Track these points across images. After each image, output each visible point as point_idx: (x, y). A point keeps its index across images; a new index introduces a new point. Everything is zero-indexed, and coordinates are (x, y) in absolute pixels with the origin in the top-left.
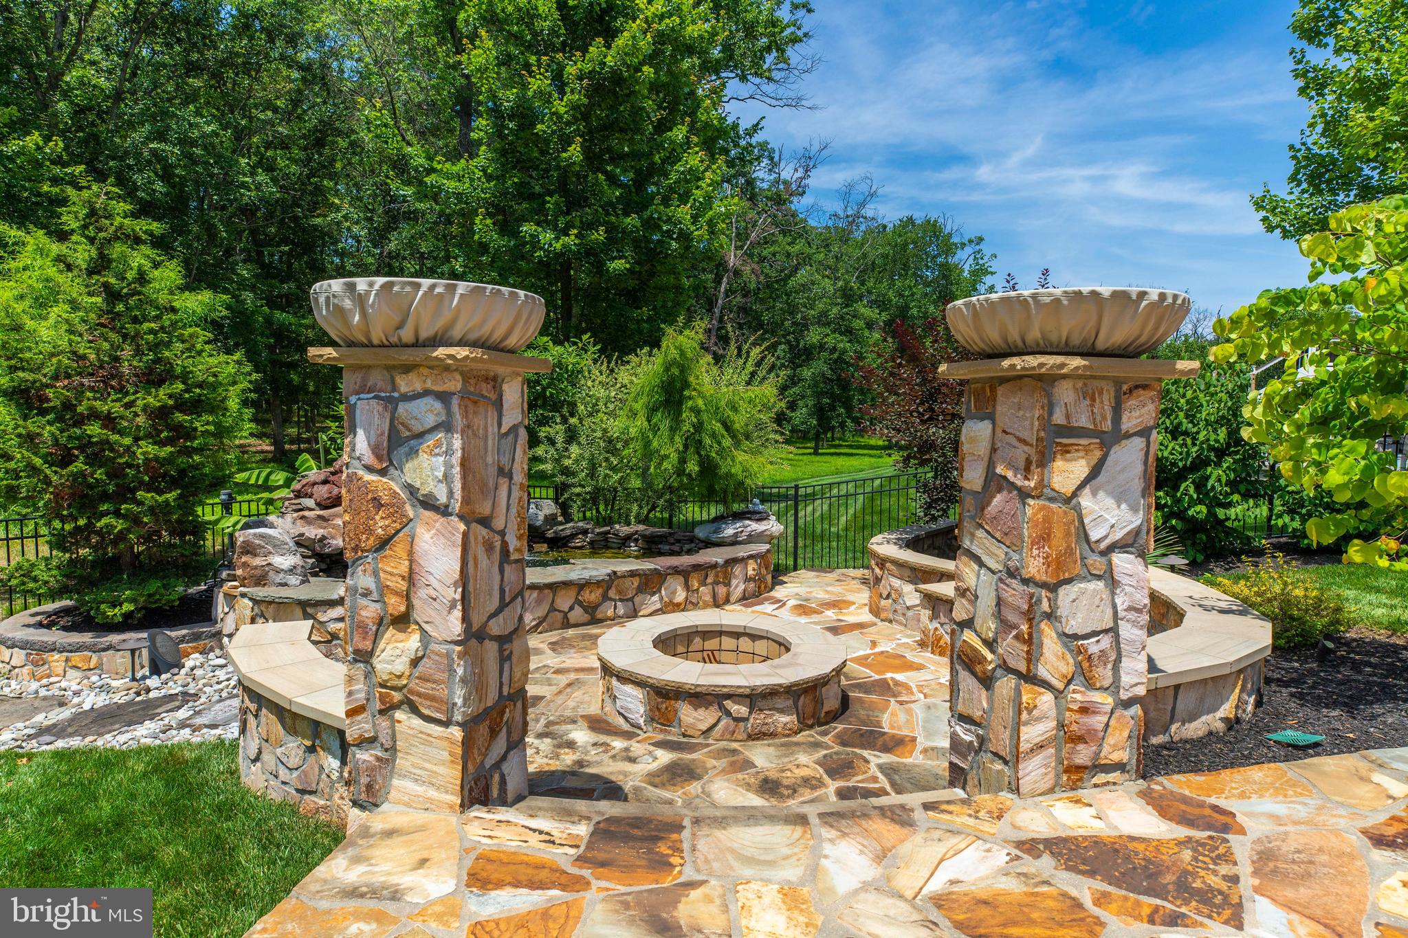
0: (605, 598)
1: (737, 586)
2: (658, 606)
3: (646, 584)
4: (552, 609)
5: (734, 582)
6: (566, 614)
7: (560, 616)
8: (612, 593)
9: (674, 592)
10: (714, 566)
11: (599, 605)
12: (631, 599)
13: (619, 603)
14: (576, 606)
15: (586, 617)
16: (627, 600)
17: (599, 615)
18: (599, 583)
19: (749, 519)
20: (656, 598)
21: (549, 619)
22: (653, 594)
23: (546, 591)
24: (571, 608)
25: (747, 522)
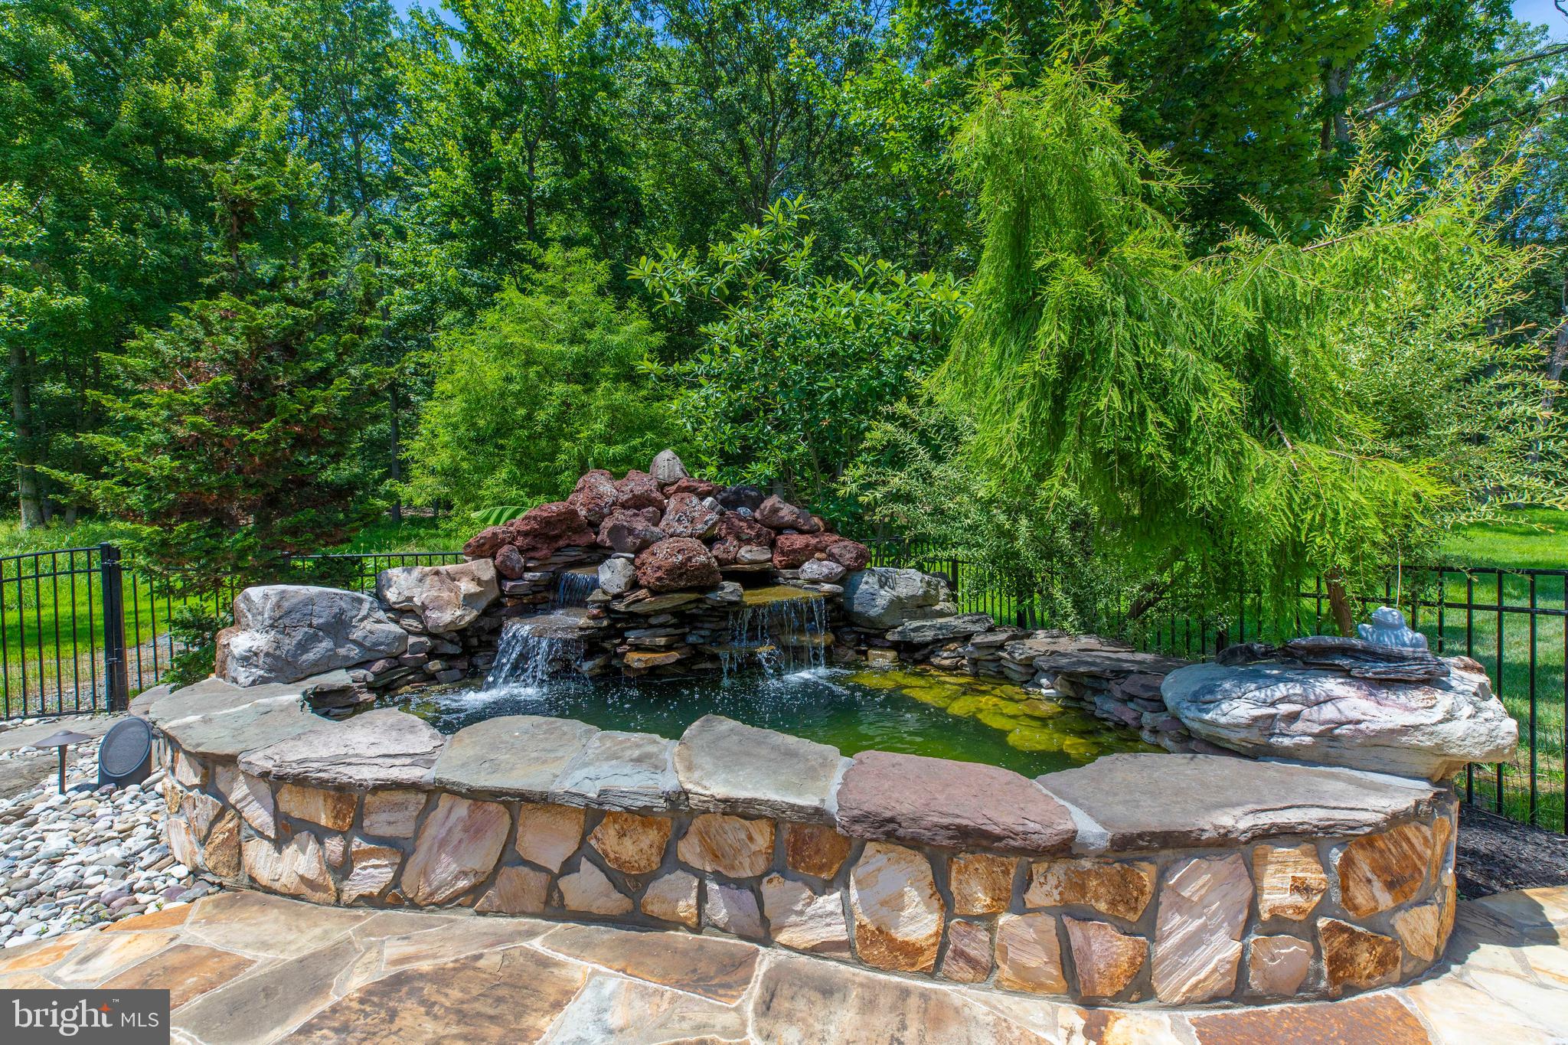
0: (669, 860)
1: (1192, 943)
2: (838, 931)
3: (796, 850)
4: (509, 856)
5: (1176, 927)
6: (554, 879)
7: (536, 882)
8: (689, 850)
9: (895, 903)
10: (1066, 848)
11: (651, 877)
12: (753, 885)
13: (713, 886)
14: (585, 865)
15: (615, 902)
16: (740, 883)
17: (655, 908)
18: (645, 815)
19: (1345, 673)
20: (830, 902)
21: (502, 881)
22: (825, 888)
23: (493, 807)
24: (569, 866)
25: (1331, 685)
